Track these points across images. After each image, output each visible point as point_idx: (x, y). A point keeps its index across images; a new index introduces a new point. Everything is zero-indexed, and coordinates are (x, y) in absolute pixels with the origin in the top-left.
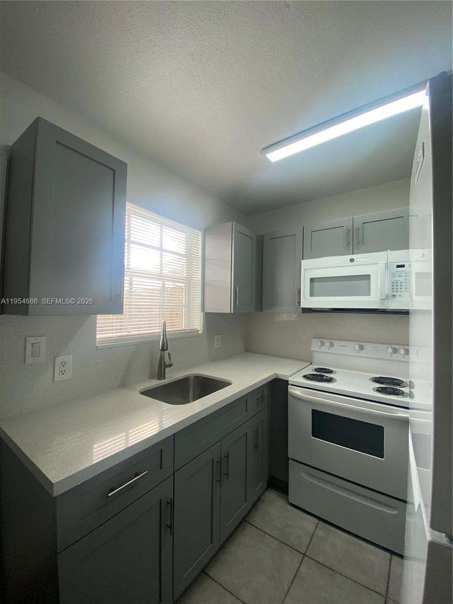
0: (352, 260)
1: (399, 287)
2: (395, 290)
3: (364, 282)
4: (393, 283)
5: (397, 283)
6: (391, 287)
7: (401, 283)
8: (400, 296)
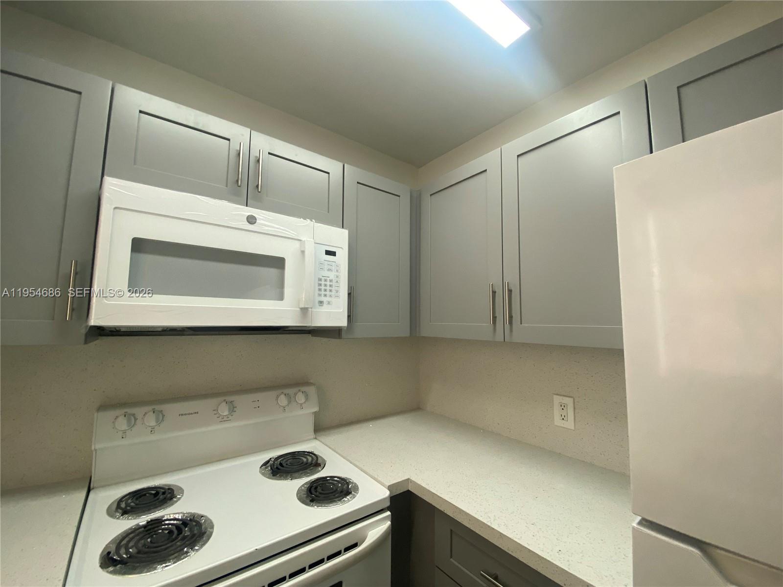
0: (251, 220)
1: (328, 288)
2: (323, 293)
3: (273, 272)
4: (320, 280)
5: (326, 280)
6: (317, 288)
7: (331, 281)
8: (329, 303)
